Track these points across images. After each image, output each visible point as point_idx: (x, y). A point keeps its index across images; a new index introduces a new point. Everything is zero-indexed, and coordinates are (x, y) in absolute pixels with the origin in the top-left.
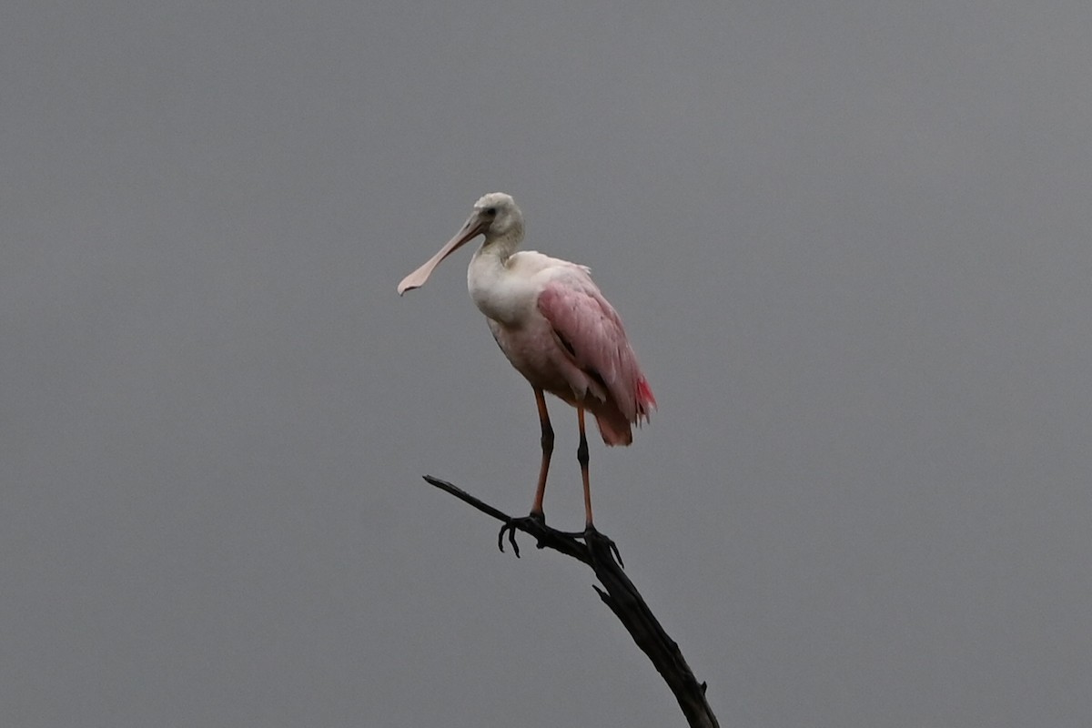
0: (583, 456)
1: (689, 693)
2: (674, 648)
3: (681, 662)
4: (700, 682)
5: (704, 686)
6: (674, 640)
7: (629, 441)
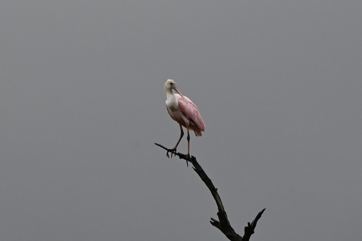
0: (188, 138)
1: (214, 191)
2: (210, 181)
3: (212, 184)
4: (216, 188)
5: (217, 189)
6: (210, 179)
7: (201, 135)
